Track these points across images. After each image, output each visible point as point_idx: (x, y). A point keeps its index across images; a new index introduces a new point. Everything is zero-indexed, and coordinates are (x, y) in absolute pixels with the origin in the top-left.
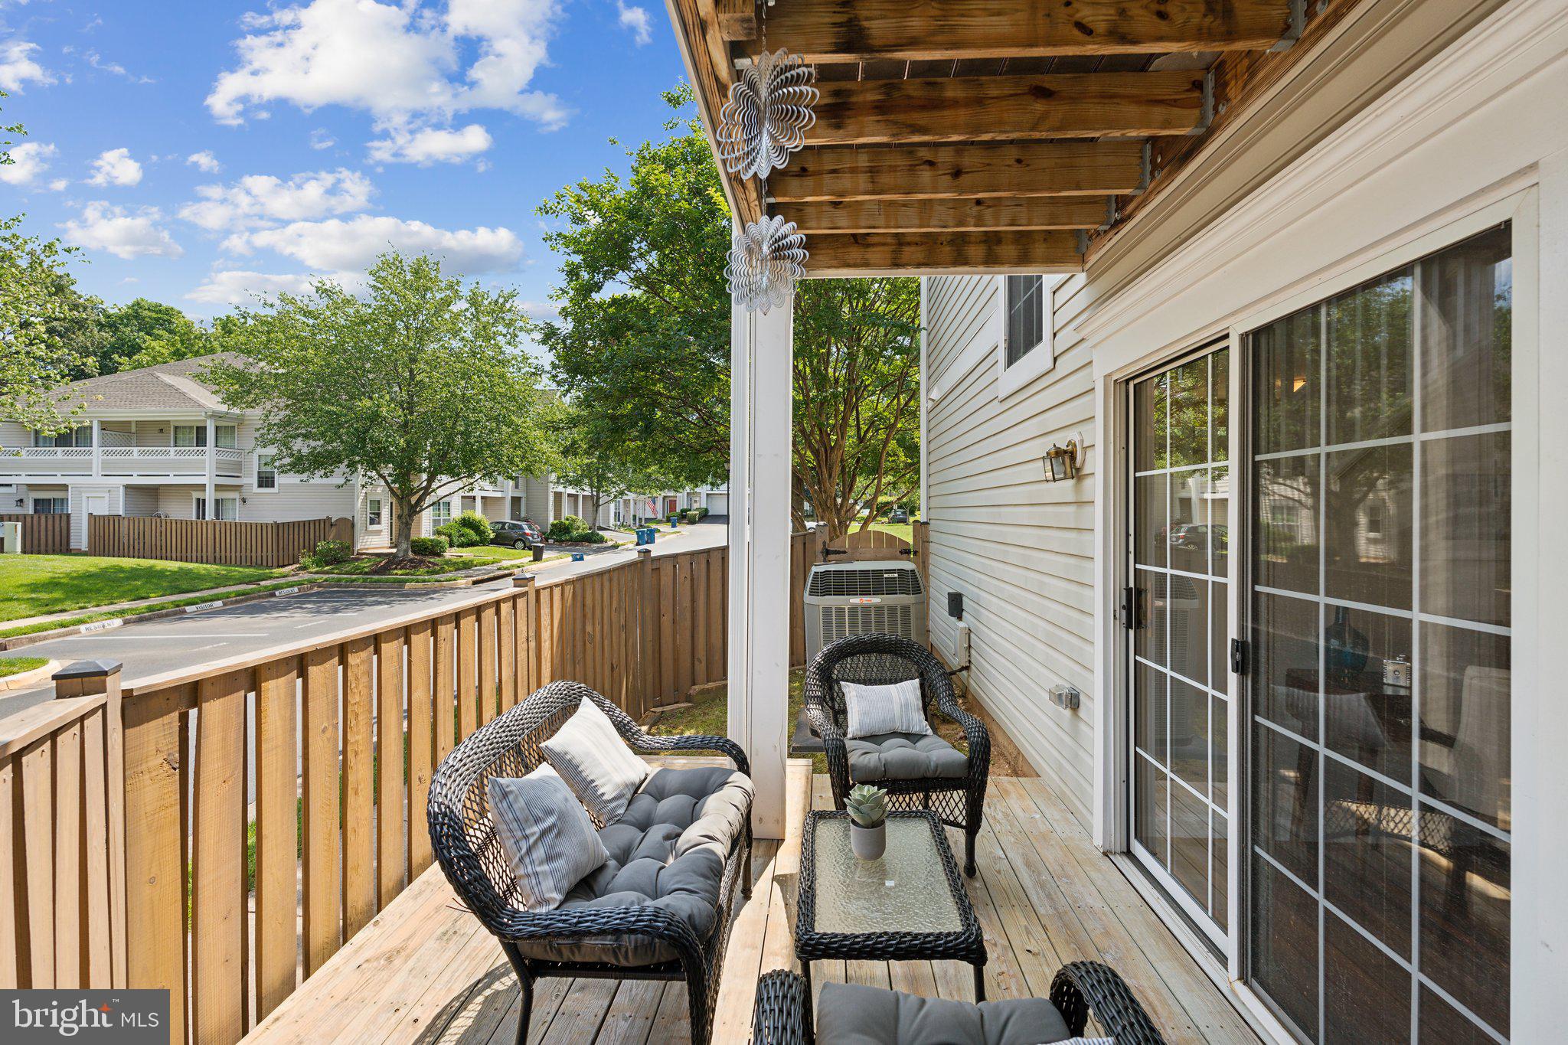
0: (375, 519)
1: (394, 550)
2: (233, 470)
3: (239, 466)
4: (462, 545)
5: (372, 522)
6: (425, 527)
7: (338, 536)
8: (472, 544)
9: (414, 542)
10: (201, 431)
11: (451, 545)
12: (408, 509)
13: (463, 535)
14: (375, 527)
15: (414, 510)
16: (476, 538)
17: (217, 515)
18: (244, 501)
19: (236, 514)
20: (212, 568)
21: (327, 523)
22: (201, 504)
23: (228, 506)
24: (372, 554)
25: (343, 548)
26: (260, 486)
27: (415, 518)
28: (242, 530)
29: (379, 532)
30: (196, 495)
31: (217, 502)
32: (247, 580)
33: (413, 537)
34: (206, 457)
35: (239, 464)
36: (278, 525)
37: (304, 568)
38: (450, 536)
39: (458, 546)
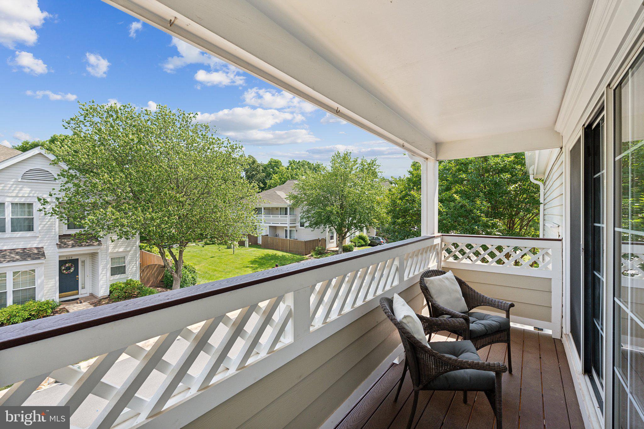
0: (332, 238)
1: (337, 249)
2: (294, 221)
3: (295, 220)
4: (359, 246)
5: (331, 239)
6: (347, 242)
7: (322, 245)
8: (362, 246)
9: (344, 247)
10: (286, 209)
11: (355, 246)
12: (342, 237)
13: (359, 242)
14: (332, 241)
15: (344, 238)
16: (364, 243)
17: (290, 238)
18: (297, 231)
19: (295, 236)
20: (290, 255)
21: (318, 240)
22: (286, 231)
23: (292, 232)
24: (331, 251)
25: (322, 249)
26: (301, 226)
27: (344, 240)
28: (296, 241)
29: (333, 242)
30: (285, 228)
31: (290, 230)
32: (297, 261)
33: (344, 245)
34: (287, 218)
35: (295, 219)
36: (305, 242)
37: (312, 256)
38: (355, 243)
39: (358, 247)
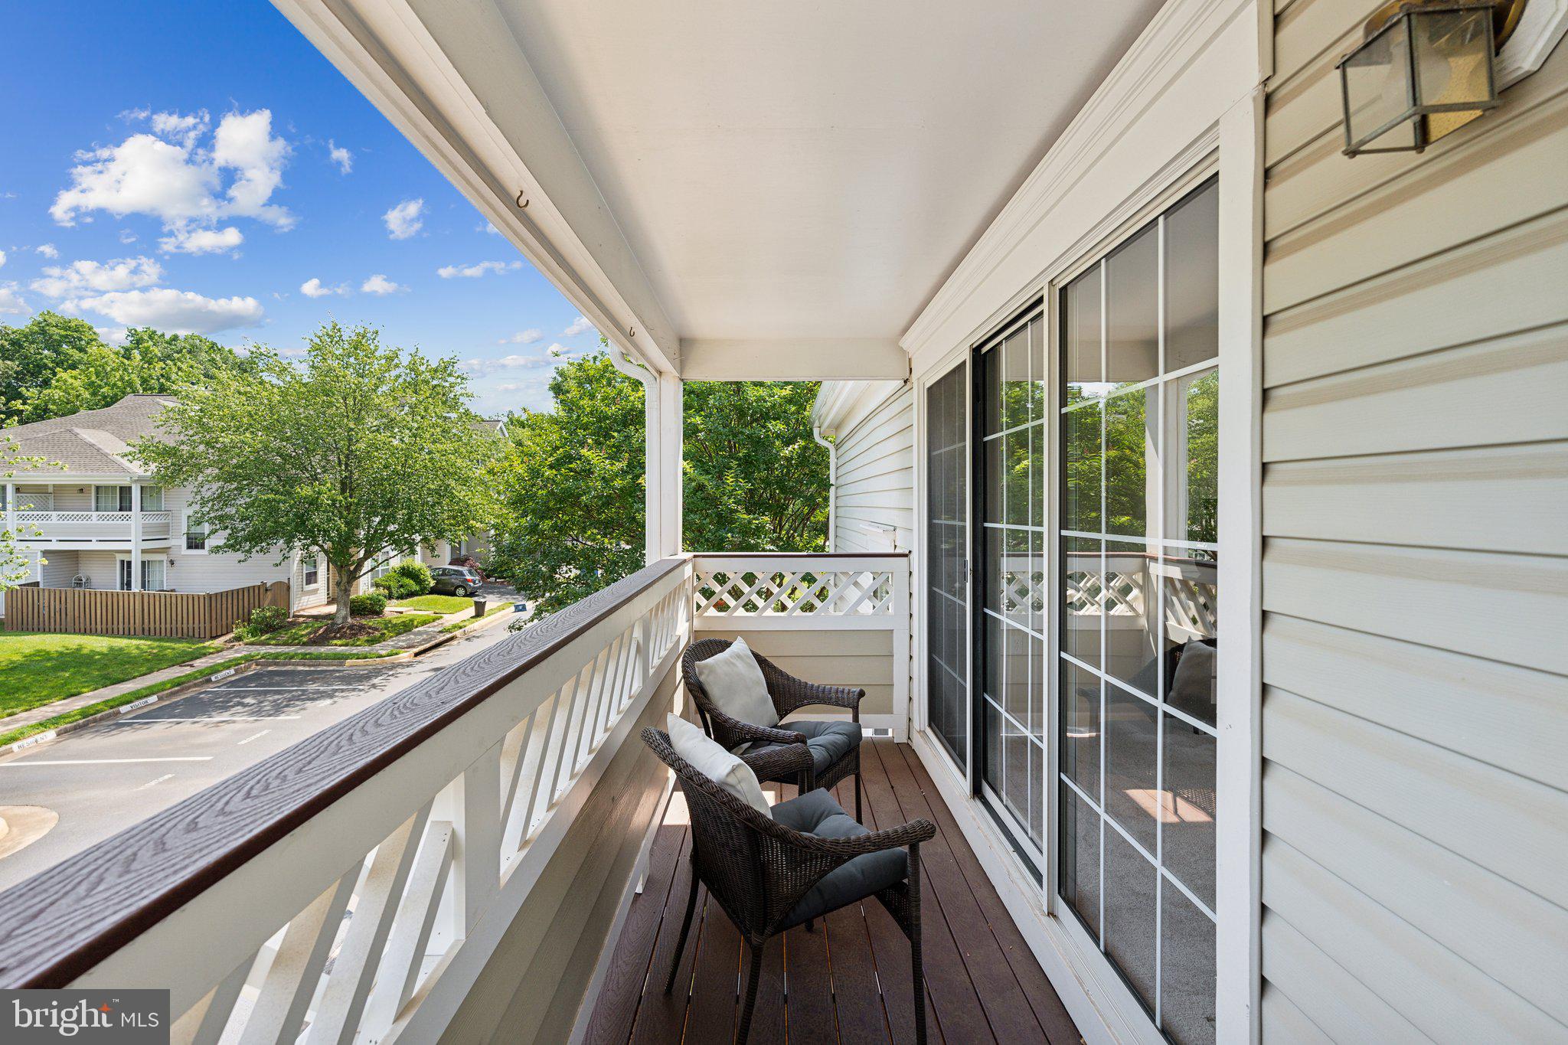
0: (311, 578)
1: (333, 609)
2: (158, 532)
3: (166, 528)
4: (401, 597)
5: (308, 582)
6: (364, 588)
7: (274, 602)
8: (411, 594)
9: (353, 602)
10: (125, 491)
11: (390, 597)
12: (346, 572)
13: (402, 586)
14: (312, 586)
15: (354, 577)
16: (415, 587)
17: (143, 586)
18: (172, 563)
19: (164, 579)
20: (144, 644)
21: (263, 588)
22: (127, 566)
23: (153, 568)
24: (308, 617)
25: (277, 615)
26: (190, 547)
27: (355, 583)
28: (170, 599)
29: (315, 591)
30: (119, 557)
31: (143, 563)
32: (180, 660)
33: (352, 597)
34: (132, 522)
35: (167, 526)
36: (210, 596)
37: (239, 639)
38: (389, 588)
39: (398, 598)
